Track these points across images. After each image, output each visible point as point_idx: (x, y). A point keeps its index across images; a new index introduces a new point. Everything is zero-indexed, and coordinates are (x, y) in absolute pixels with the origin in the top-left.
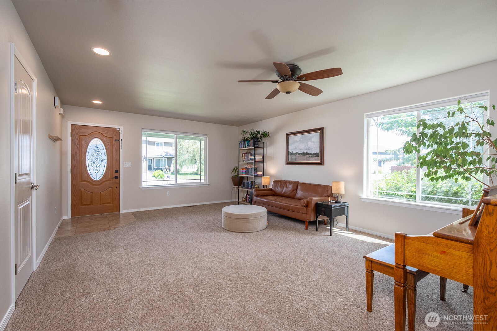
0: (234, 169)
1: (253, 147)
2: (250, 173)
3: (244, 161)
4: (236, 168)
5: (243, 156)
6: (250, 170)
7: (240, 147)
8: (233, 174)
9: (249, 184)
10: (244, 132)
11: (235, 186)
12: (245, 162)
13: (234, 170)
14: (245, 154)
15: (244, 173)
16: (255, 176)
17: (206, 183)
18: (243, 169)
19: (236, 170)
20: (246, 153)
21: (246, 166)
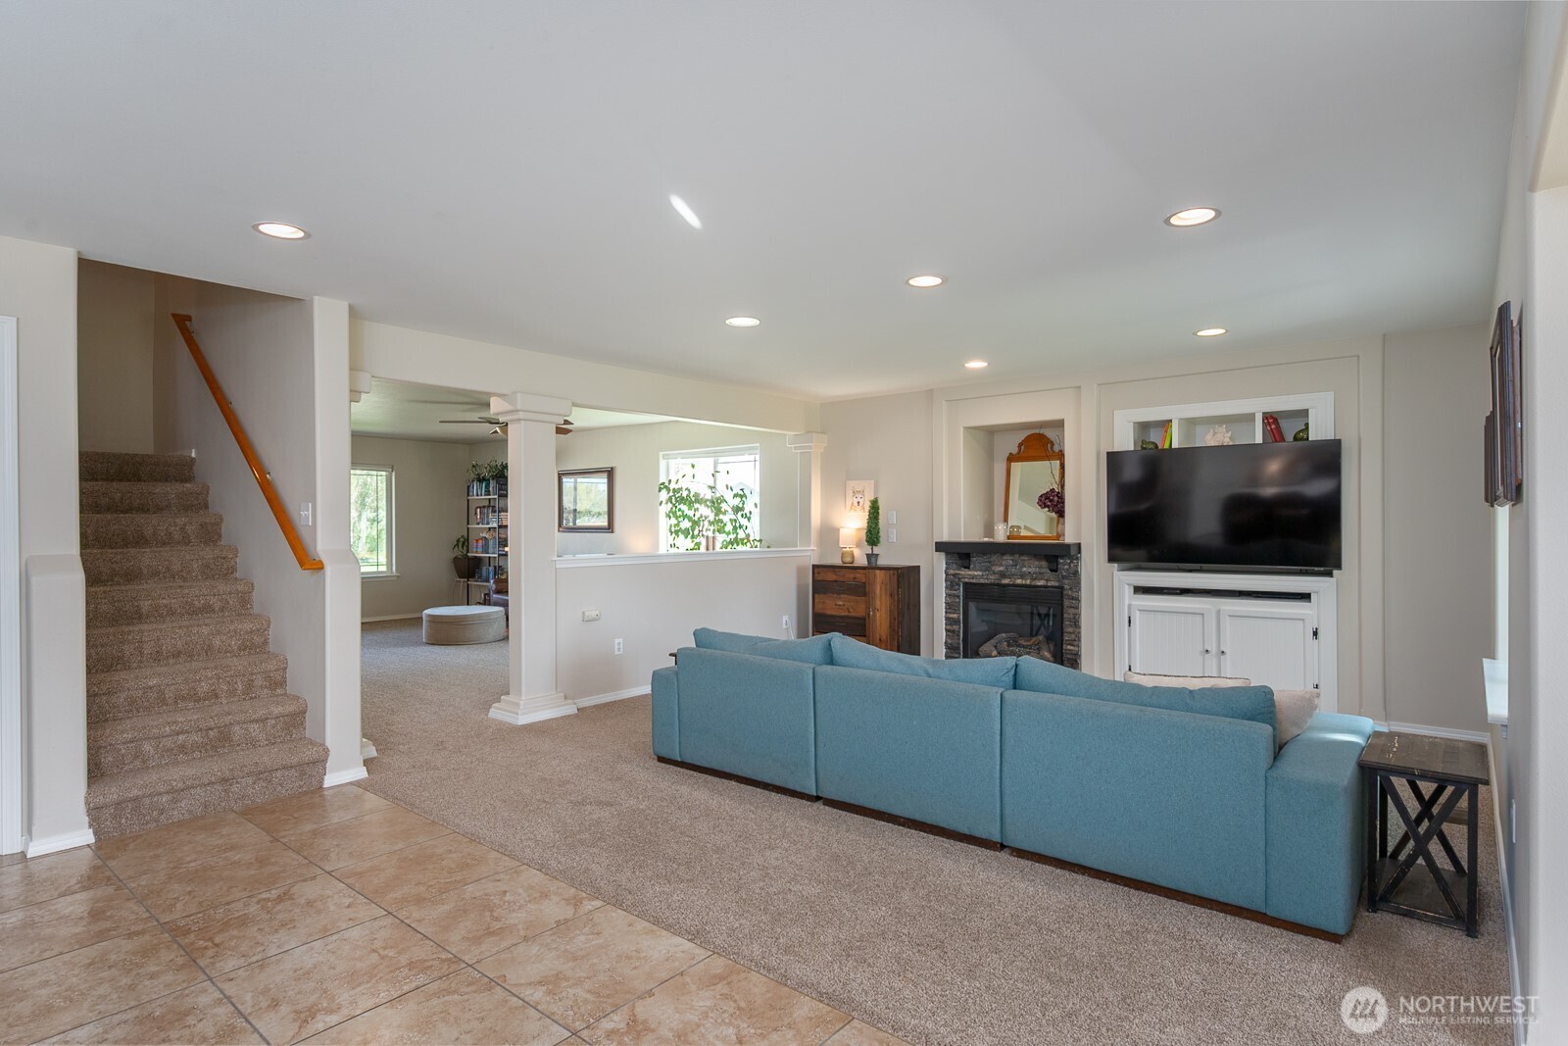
0: (458, 541)
1: (496, 497)
2: (491, 550)
3: (478, 524)
4: (462, 540)
5: (476, 513)
6: (491, 543)
7: (471, 494)
8: (458, 553)
9: (489, 573)
10: (474, 466)
11: (460, 578)
12: (480, 526)
13: (457, 545)
14: (480, 508)
15: (480, 550)
16: (499, 555)
17: (392, 572)
18: (477, 541)
19: (464, 542)
20: (484, 507)
21: (484, 535)
